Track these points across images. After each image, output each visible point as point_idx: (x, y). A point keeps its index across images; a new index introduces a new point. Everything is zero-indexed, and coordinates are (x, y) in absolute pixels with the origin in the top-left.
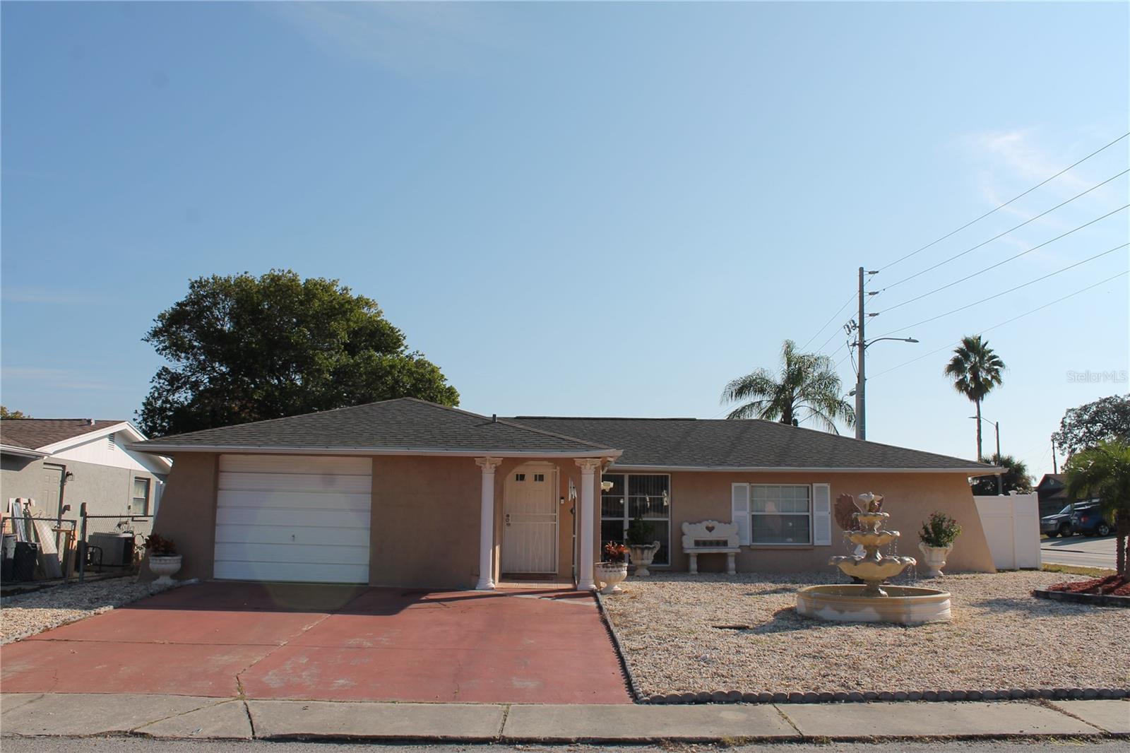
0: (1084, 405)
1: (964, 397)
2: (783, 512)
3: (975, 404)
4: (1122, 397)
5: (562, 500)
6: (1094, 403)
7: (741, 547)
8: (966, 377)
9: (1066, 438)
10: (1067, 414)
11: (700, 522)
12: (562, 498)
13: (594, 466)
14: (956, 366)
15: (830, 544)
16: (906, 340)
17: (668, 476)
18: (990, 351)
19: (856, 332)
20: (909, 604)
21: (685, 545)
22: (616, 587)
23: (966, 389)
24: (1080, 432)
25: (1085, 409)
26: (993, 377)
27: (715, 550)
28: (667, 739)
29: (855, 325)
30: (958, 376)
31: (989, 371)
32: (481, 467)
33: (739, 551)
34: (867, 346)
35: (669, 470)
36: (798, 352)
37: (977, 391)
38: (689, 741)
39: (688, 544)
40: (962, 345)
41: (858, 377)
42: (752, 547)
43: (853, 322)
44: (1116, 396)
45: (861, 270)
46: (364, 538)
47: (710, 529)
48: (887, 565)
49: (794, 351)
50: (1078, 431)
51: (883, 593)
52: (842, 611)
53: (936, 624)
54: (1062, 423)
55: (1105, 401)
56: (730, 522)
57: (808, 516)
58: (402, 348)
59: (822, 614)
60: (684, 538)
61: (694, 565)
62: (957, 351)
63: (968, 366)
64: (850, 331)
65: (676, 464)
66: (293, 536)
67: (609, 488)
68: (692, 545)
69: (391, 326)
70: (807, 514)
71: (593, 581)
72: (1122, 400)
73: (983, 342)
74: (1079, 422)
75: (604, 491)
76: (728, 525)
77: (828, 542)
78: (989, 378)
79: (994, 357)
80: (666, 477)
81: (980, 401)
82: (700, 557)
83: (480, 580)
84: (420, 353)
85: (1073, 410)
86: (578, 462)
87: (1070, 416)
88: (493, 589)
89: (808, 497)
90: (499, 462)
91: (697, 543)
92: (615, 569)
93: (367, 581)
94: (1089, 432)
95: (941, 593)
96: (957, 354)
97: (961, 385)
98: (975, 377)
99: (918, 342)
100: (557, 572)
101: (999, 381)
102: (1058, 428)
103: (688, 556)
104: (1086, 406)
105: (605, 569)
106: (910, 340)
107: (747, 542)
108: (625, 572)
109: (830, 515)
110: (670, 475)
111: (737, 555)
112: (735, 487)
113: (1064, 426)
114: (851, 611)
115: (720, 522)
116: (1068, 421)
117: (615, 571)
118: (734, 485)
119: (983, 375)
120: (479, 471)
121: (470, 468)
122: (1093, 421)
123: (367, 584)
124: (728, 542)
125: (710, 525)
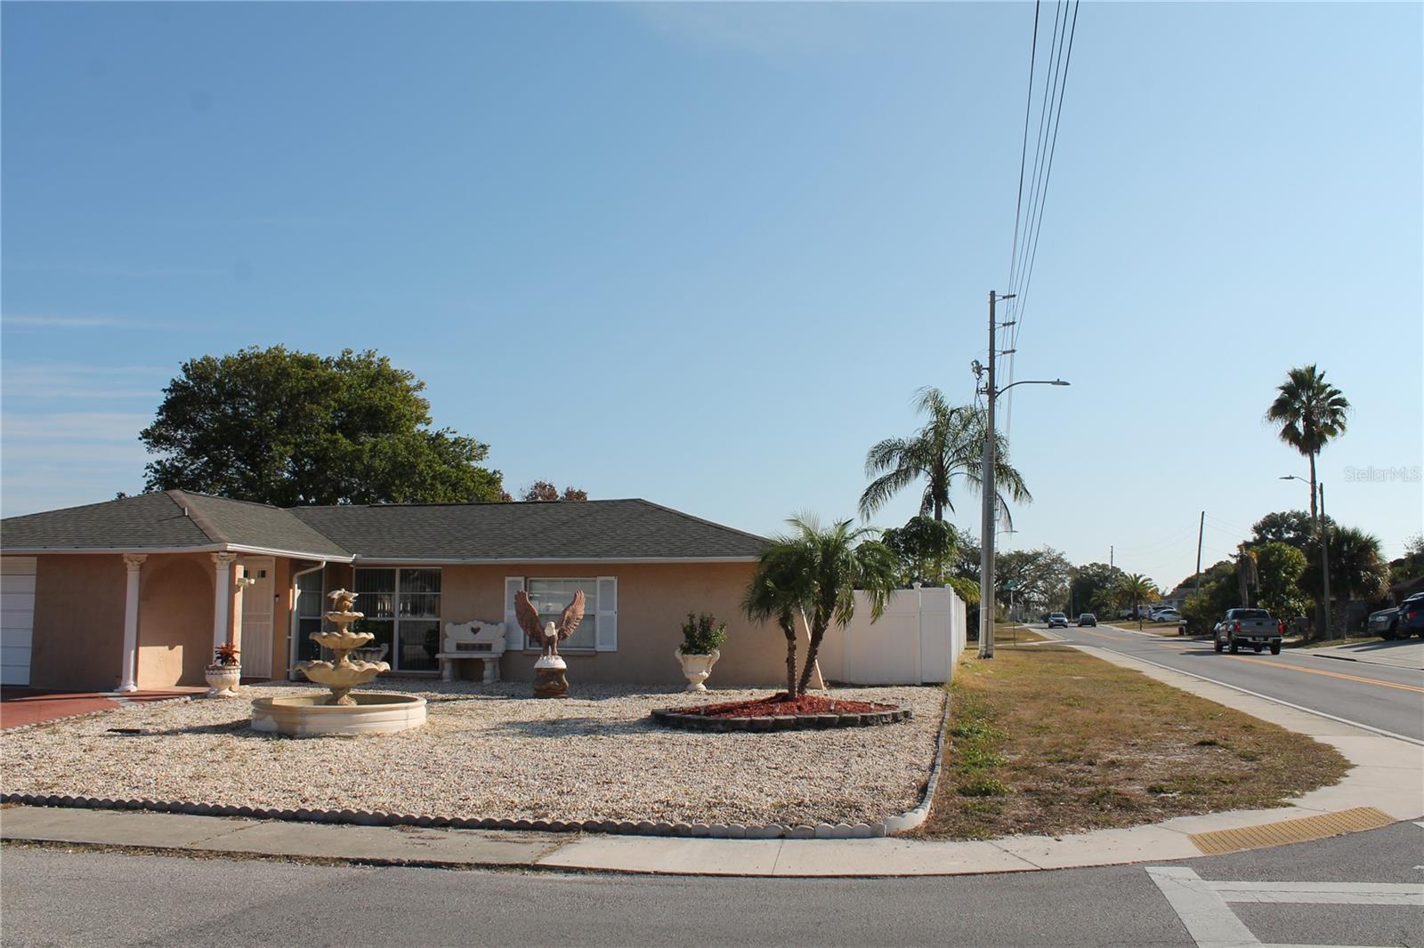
1: (1294, 451)
3: (1308, 459)
5: (277, 599)
7: (506, 651)
8: (1295, 422)
11: (465, 623)
12: (276, 596)
14: (1280, 409)
15: (616, 650)
16: (1053, 383)
17: (441, 570)
18: (1329, 385)
19: (986, 376)
21: (445, 649)
23: (1296, 439)
26: (1334, 422)
27: (477, 655)
30: (1284, 421)
31: (1328, 413)
32: (128, 564)
33: (503, 656)
34: (1000, 393)
35: (444, 563)
37: (1309, 442)
39: (447, 647)
40: (1290, 380)
42: (525, 653)
45: (993, 294)
46: (27, 639)
47: (475, 631)
56: (497, 623)
60: (446, 641)
61: (447, 672)
62: (1283, 388)
63: (1297, 407)
68: (452, 649)
73: (1318, 373)
76: (496, 626)
77: (614, 648)
78: (1329, 424)
79: (1334, 393)
81: (1315, 454)
82: (457, 663)
89: (595, 593)
91: (460, 647)
93: (27, 683)
96: (1283, 393)
97: (1290, 434)
98: (1310, 422)
99: (1068, 384)
100: (270, 676)
101: (1341, 426)
106: (1058, 383)
109: (615, 616)
111: (498, 662)
112: (509, 582)
115: (488, 623)
118: (508, 579)
119: (1321, 419)
123: (27, 686)
124: (493, 646)
125: (475, 627)
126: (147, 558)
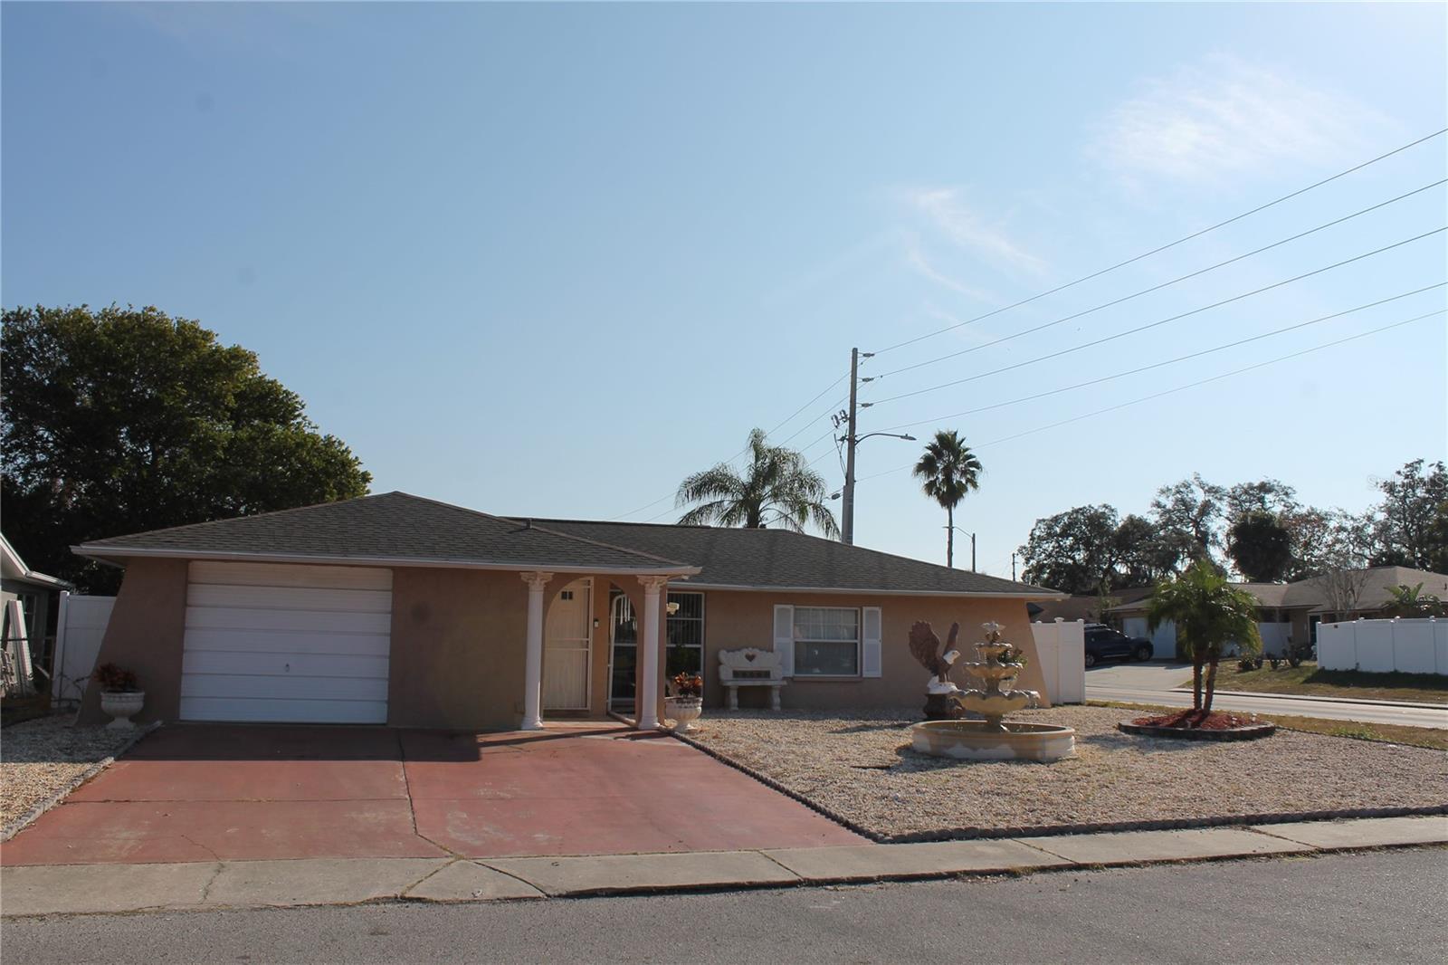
0: (1055, 515)
1: (934, 502)
2: (828, 638)
3: (947, 511)
4: (1096, 508)
5: (596, 623)
6: (1066, 514)
7: (784, 678)
8: (937, 478)
9: (1034, 552)
10: (1037, 525)
11: (739, 650)
12: (596, 620)
13: (659, 586)
14: (927, 466)
15: (880, 676)
16: (902, 437)
17: (701, 595)
18: (967, 450)
19: (845, 426)
20: (1043, 739)
21: (723, 676)
22: (689, 726)
23: (937, 493)
24: (1049, 546)
25: (1056, 519)
26: (968, 481)
27: (758, 683)
28: (960, 872)
29: (846, 416)
30: (928, 477)
31: (964, 473)
32: (528, 583)
33: (785, 683)
34: (858, 442)
35: (705, 588)
36: (769, 443)
37: (949, 495)
38: (984, 874)
39: (726, 674)
40: (935, 441)
41: (847, 478)
42: (795, 679)
43: (844, 412)
44: (1090, 506)
45: (855, 351)
46: (382, 668)
47: (750, 658)
49: (764, 443)
50: (1047, 545)
51: (1005, 728)
52: (974, 749)
53: (1068, 760)
54: (1031, 535)
55: (1077, 511)
56: (772, 651)
57: (856, 644)
58: (299, 420)
59: (950, 751)
60: (722, 668)
61: (734, 701)
62: (929, 448)
63: (940, 466)
64: (838, 423)
65: (716, 582)
66: (287, 666)
67: (674, 610)
68: (731, 675)
69: (284, 389)
70: (855, 641)
71: (657, 719)
72: (1096, 511)
73: (958, 438)
74: (1049, 534)
75: (669, 614)
76: (770, 653)
77: (878, 674)
78: (964, 482)
79: (971, 457)
80: (699, 597)
81: (953, 508)
82: (741, 690)
83: (526, 719)
84: (313, 425)
85: (1044, 520)
86: (642, 580)
87: (1040, 528)
88: (542, 729)
89: (856, 622)
90: (550, 577)
91: (736, 674)
92: (691, 704)
93: (385, 722)
94: (1060, 546)
95: (1065, 729)
96: (930, 452)
97: (930, 488)
98: (948, 479)
99: (914, 439)
100: (589, 708)
101: (975, 485)
102: (1026, 542)
103: (727, 689)
104: (1057, 516)
105: (680, 705)
106: (906, 437)
107: (791, 673)
108: (700, 708)
109: (880, 644)
110: (703, 594)
111: (782, 689)
112: (779, 610)
113: (1032, 539)
114: (985, 748)
115: (761, 650)
116: (1037, 533)
117: (691, 707)
118: (776, 607)
119: (956, 477)
120: (525, 589)
121: (514, 587)
122: (1064, 534)
123: (384, 724)
124: (771, 673)
125: (751, 654)
126: (553, 576)
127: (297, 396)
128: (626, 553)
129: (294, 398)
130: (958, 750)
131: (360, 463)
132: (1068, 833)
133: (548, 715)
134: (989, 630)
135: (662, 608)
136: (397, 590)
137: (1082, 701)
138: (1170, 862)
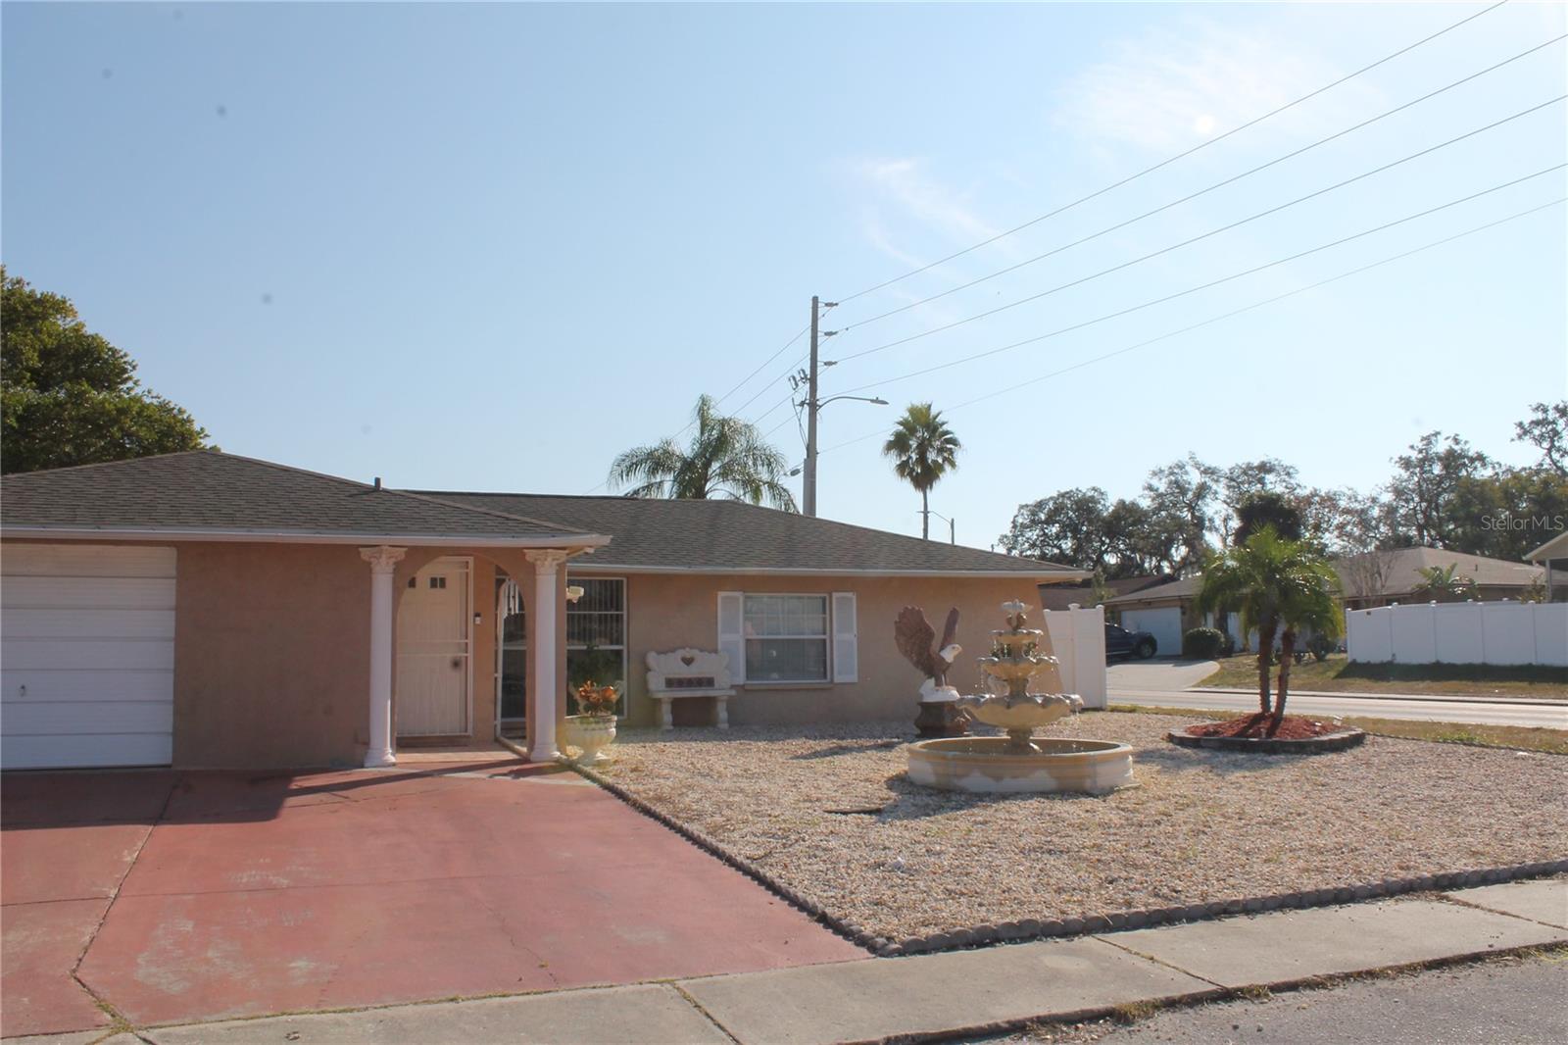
0: (1039, 500)
1: (907, 484)
2: (789, 634)
3: (921, 495)
4: (1084, 491)
5: (478, 619)
6: (1051, 498)
7: (733, 687)
8: (910, 457)
9: (1016, 541)
10: (1019, 511)
11: (673, 650)
12: (477, 615)
13: (555, 562)
14: (898, 444)
15: (856, 680)
16: (872, 401)
17: (622, 581)
18: (943, 424)
19: (805, 388)
20: (1094, 762)
21: (652, 686)
22: (599, 754)
23: (910, 474)
24: (1033, 534)
25: (1040, 505)
26: (945, 459)
27: (699, 693)
28: (1031, 1020)
29: (806, 376)
30: (900, 458)
31: (941, 451)
32: (370, 563)
33: (733, 693)
34: (820, 407)
35: (627, 571)
36: (718, 412)
37: (924, 476)
38: (1072, 1020)
39: (656, 684)
40: (906, 415)
41: (808, 449)
42: (746, 688)
43: (803, 371)
44: (1077, 489)
45: (815, 300)
46: (164, 686)
47: (688, 661)
48: (1052, 707)
49: (711, 411)
50: (1030, 534)
51: (1036, 747)
52: (998, 778)
53: (1128, 789)
54: (1014, 522)
55: (1063, 495)
56: (716, 651)
57: (824, 641)
58: (130, 384)
59: (965, 783)
60: (650, 676)
61: (667, 716)
62: (901, 423)
63: (914, 443)
64: (797, 385)
65: (641, 563)
66: (23, 687)
67: (578, 596)
68: (662, 685)
69: (110, 346)
70: (823, 637)
71: (555, 746)
72: (1084, 494)
73: (934, 411)
74: (1033, 521)
75: (569, 602)
76: (714, 655)
77: (854, 678)
78: (940, 461)
79: (947, 433)
80: (619, 584)
81: (928, 491)
82: (676, 703)
83: (370, 751)
84: (154, 395)
85: (1027, 506)
86: (530, 555)
87: (1022, 514)
88: (394, 765)
89: (824, 612)
90: (401, 553)
91: (670, 683)
92: (601, 725)
93: (169, 761)
94: (1045, 534)
95: (1119, 746)
96: (901, 428)
97: (903, 469)
98: (922, 459)
99: (886, 403)
100: (470, 732)
101: (953, 464)
102: (1007, 530)
103: (658, 702)
104: (1041, 501)
105: (585, 726)
106: (877, 401)
107: (741, 679)
108: (614, 730)
109: (856, 640)
110: (625, 580)
111: (730, 701)
112: (723, 598)
113: (1015, 527)
114: (1015, 777)
115: (701, 651)
116: (1020, 520)
117: (600, 729)
118: (721, 595)
119: (932, 456)
120: (366, 573)
121: (351, 565)
122: (1049, 521)
123: (169, 766)
124: (716, 682)
125: (688, 656)
126: (406, 552)
127: (126, 355)
128: (507, 519)
129: (122, 357)
130: (976, 781)
131: (206, 436)
132: (1180, 920)
133: (403, 744)
134: (1011, 611)
135: (560, 593)
136: (181, 576)
137: (1104, 707)
138: (1372, 974)
